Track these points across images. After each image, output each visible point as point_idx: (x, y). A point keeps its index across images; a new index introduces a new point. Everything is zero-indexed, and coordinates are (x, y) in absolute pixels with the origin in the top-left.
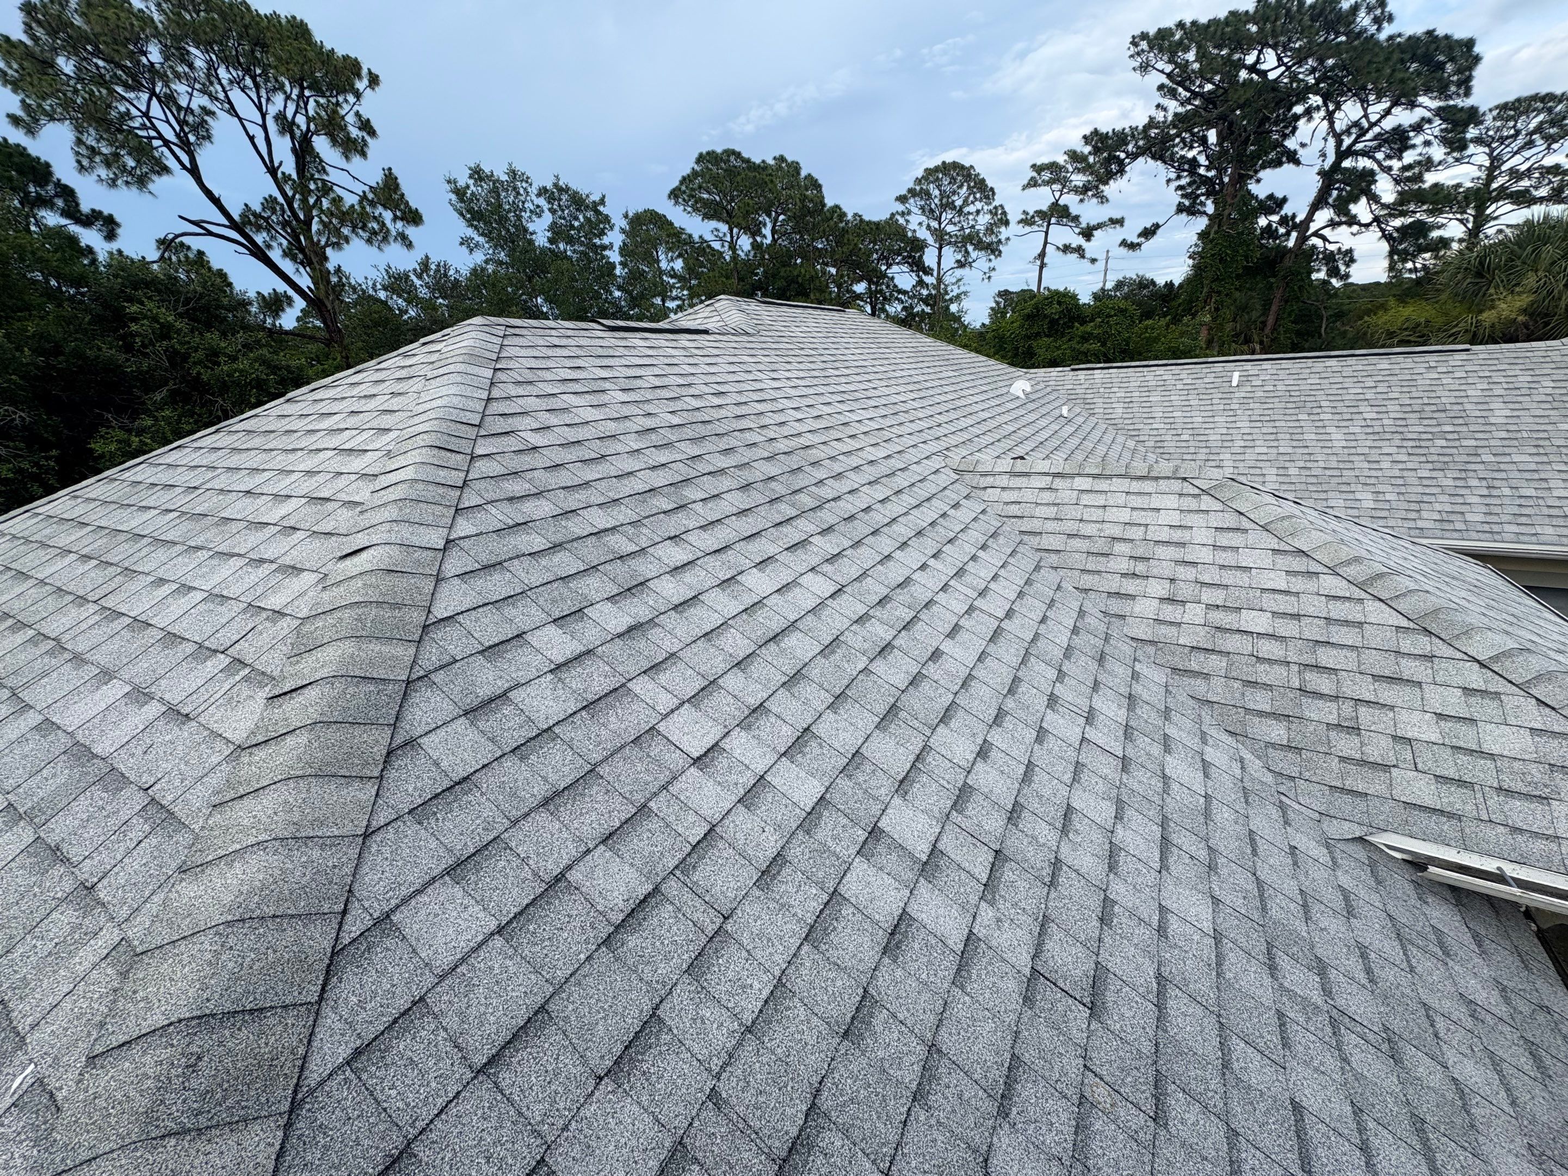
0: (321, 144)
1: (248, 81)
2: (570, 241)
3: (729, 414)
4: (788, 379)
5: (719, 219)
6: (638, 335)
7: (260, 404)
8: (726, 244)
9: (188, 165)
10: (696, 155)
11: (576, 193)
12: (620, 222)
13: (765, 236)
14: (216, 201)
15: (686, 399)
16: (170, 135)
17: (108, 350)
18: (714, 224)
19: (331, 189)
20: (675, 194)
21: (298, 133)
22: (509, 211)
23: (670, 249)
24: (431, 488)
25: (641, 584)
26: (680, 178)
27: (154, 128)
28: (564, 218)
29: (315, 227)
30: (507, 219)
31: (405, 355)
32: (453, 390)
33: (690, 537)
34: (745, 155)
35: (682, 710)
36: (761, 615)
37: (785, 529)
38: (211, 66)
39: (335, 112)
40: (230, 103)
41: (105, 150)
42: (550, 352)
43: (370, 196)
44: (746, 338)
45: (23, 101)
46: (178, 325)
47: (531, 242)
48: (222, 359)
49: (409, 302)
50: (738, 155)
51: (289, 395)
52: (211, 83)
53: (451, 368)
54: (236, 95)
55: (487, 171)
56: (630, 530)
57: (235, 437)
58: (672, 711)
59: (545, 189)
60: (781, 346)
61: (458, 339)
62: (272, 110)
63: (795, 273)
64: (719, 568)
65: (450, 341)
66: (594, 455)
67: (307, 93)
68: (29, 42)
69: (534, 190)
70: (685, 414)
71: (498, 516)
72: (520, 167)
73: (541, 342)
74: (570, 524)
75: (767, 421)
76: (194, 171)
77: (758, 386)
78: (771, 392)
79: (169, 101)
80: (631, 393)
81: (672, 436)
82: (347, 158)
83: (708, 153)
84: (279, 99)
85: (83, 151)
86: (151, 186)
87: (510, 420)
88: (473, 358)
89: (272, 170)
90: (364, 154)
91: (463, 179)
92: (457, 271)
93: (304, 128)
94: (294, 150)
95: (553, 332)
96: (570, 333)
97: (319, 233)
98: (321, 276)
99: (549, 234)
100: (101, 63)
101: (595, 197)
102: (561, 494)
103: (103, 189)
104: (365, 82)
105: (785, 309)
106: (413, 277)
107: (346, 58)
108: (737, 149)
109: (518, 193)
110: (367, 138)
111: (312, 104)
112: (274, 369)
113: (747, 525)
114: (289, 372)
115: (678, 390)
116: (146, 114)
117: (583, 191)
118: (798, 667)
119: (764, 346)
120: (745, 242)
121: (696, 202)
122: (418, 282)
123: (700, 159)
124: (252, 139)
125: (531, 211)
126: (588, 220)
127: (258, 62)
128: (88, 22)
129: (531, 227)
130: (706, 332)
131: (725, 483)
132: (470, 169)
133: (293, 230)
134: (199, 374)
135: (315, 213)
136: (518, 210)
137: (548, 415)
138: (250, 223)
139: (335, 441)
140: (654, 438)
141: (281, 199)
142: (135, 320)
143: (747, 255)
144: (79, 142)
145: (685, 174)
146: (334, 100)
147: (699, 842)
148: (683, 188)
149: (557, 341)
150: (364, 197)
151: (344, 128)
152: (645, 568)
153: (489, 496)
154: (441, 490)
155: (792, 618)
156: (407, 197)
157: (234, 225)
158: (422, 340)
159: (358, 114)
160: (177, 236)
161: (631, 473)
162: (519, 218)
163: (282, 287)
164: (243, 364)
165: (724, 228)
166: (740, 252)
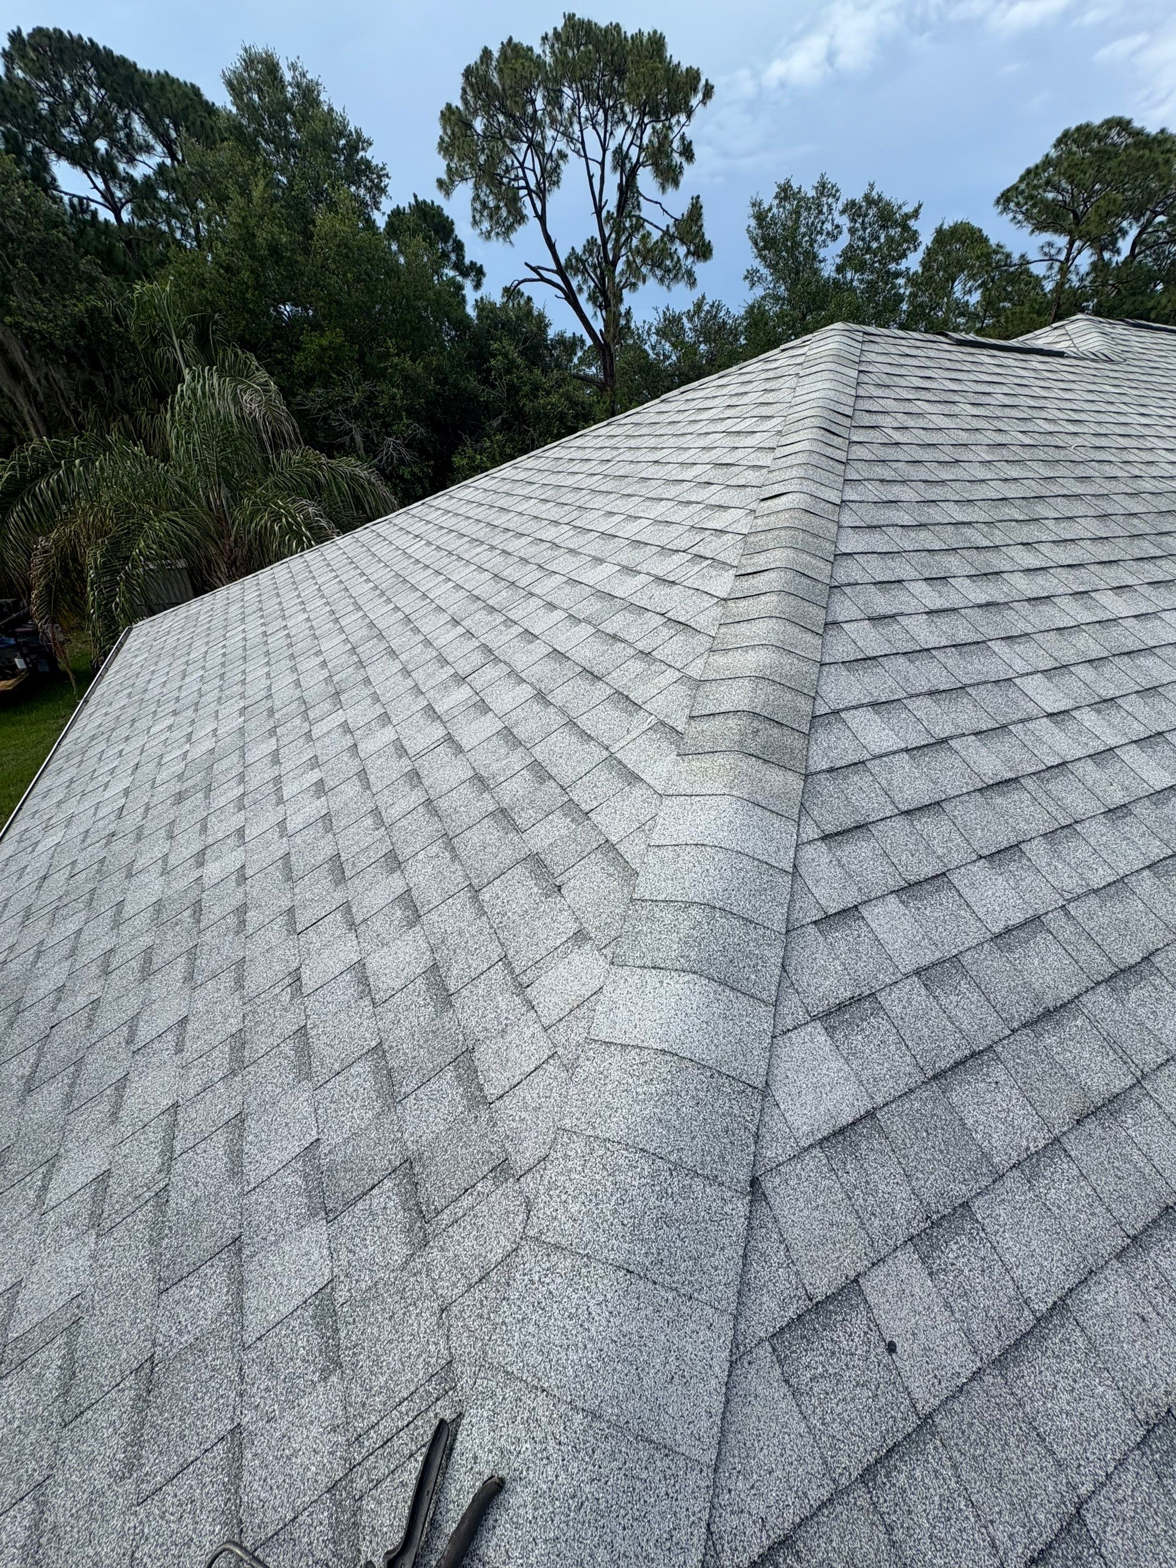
0: (644, 176)
1: (600, 117)
2: (861, 267)
5: (1058, 230)
8: (1057, 265)
9: (540, 212)
11: (888, 205)
12: (926, 239)
13: (1118, 252)
14: (552, 247)
16: (533, 184)
18: (1047, 237)
19: (642, 226)
20: (1006, 197)
21: (628, 166)
22: (804, 235)
23: (972, 277)
26: (1023, 172)
27: (524, 178)
28: (863, 239)
29: (620, 266)
30: (800, 244)
34: (1138, 124)
38: (576, 103)
39: (666, 137)
40: (582, 143)
41: (491, 204)
43: (673, 230)
45: (448, 165)
47: (816, 272)
48: (541, 393)
49: (675, 346)
50: (1125, 125)
52: (571, 124)
54: (588, 132)
55: (795, 187)
59: (853, 203)
62: (613, 145)
67: (646, 120)
68: (462, 108)
69: (839, 206)
72: (831, 179)
76: (542, 218)
79: (536, 147)
82: (664, 189)
83: (1079, 129)
84: (620, 130)
85: (478, 206)
89: (598, 210)
90: (677, 183)
91: (769, 200)
92: (728, 313)
93: (634, 160)
94: (620, 186)
97: (622, 273)
98: (612, 320)
99: (838, 261)
100: (502, 118)
101: (908, 209)
104: (700, 96)
106: (685, 320)
107: (689, 71)
109: (821, 212)
110: (685, 164)
111: (647, 131)
112: (574, 404)
116: (521, 165)
117: (897, 201)
120: (1085, 260)
121: (1034, 206)
122: (687, 325)
124: (591, 178)
125: (828, 233)
126: (890, 239)
127: (613, 94)
129: (822, 253)
132: (779, 186)
133: (602, 273)
135: (623, 251)
136: (814, 233)
138: (571, 267)
141: (599, 240)
143: (1082, 280)
144: (477, 198)
145: (1033, 164)
146: (667, 123)
148: (1021, 187)
150: (666, 233)
151: (668, 155)
156: (705, 228)
157: (559, 269)
159: (683, 137)
160: (519, 283)
162: (812, 241)
163: (581, 331)
165: (1062, 241)
166: (1072, 276)
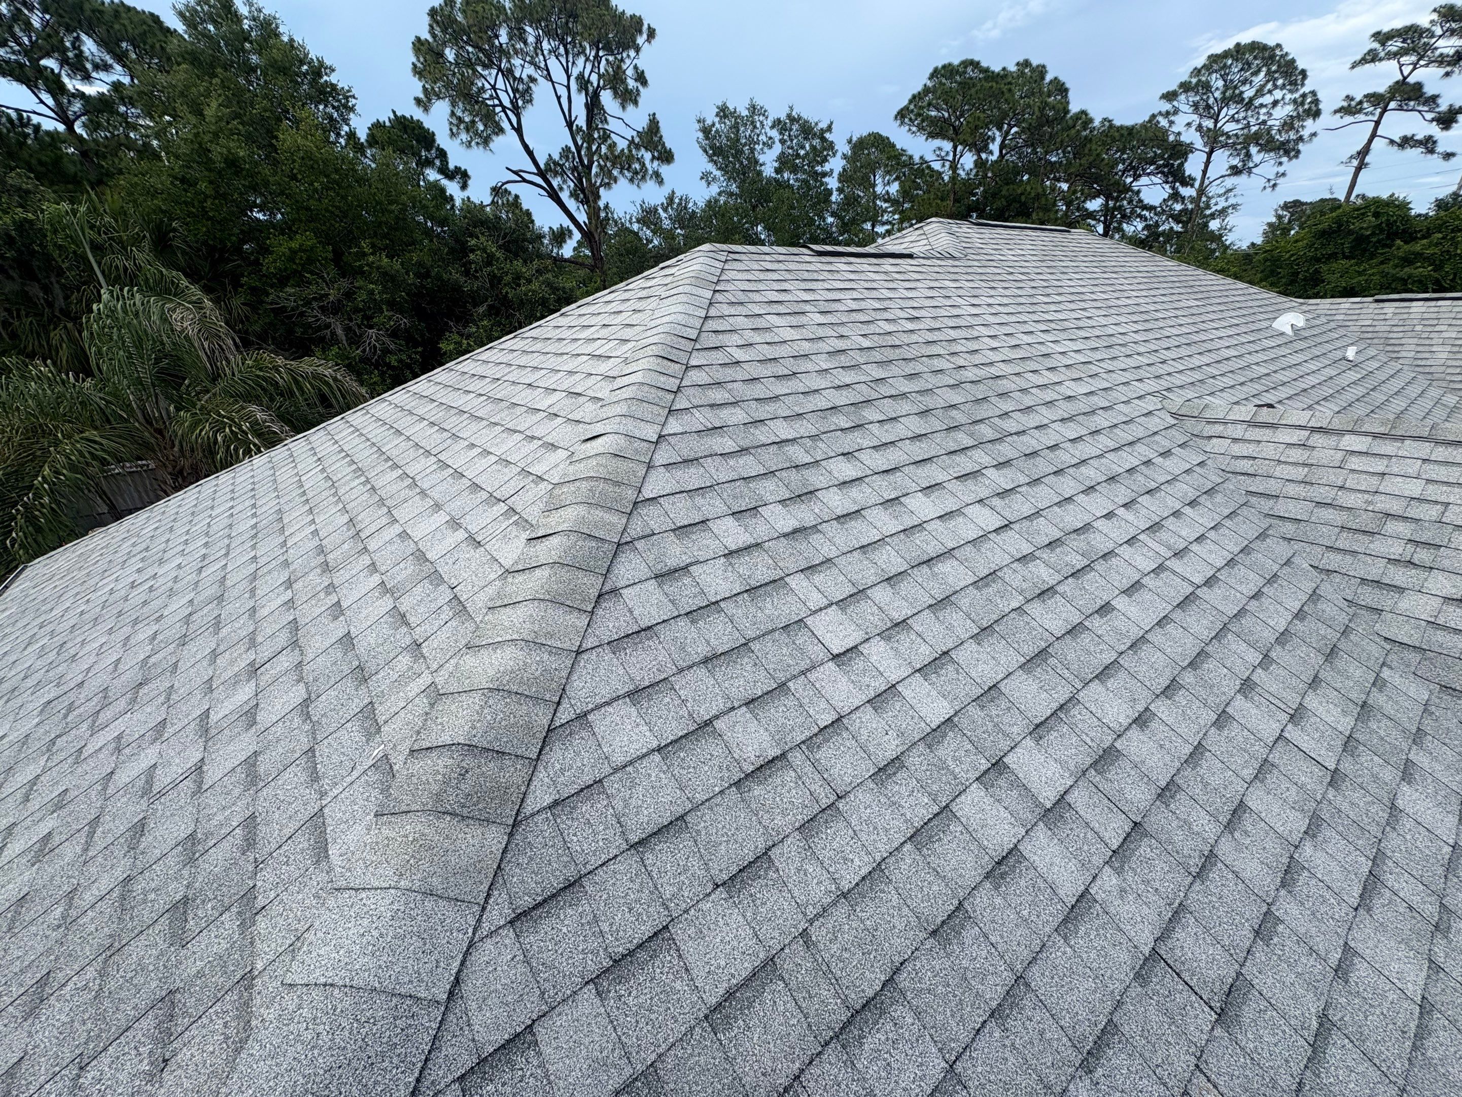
0: (607, 98)
1: (562, 50)
2: (794, 170)
3: (920, 340)
4: (989, 305)
5: (944, 137)
6: (843, 259)
7: (543, 317)
8: (947, 164)
9: (516, 125)
10: (931, 70)
11: (806, 122)
12: (843, 148)
13: (991, 153)
14: (530, 153)
15: (879, 323)
16: (507, 103)
17: (455, 275)
18: (938, 142)
19: (609, 136)
20: (902, 115)
21: (591, 89)
22: (745, 144)
23: (888, 173)
24: (653, 390)
25: (811, 492)
26: (910, 97)
27: (498, 98)
28: (792, 148)
29: (595, 170)
30: (742, 152)
31: (647, 278)
32: (680, 308)
33: (861, 455)
34: (984, 64)
35: (829, 610)
36: (918, 538)
37: (957, 458)
38: (538, 40)
39: (619, 67)
40: (548, 70)
41: (467, 119)
42: (762, 276)
43: (637, 140)
44: (951, 262)
45: (424, 86)
46: (498, 254)
47: (760, 173)
48: (523, 281)
49: (654, 232)
50: (975, 64)
51: (563, 311)
52: (537, 55)
53: (680, 289)
54: (553, 63)
55: (731, 108)
56: (808, 442)
57: (526, 342)
58: (821, 609)
59: (779, 121)
60: (988, 270)
61: (689, 263)
62: (575, 72)
63: (1019, 192)
64: (885, 488)
65: (683, 266)
66: (786, 372)
67: (601, 53)
68: (430, 40)
69: (769, 122)
70: (876, 338)
71: (701, 419)
72: (759, 102)
73: (756, 267)
74: (757, 432)
75: (959, 348)
76: (519, 130)
77: (955, 312)
78: (969, 318)
79: (508, 74)
80: (829, 315)
81: (860, 358)
82: (624, 107)
83: (944, 67)
84: (581, 60)
85: (455, 121)
86: (491, 145)
87: (720, 337)
88: (698, 280)
89: (570, 124)
90: (636, 103)
91: (711, 117)
92: (695, 204)
93: (595, 85)
94: (587, 105)
95: (767, 258)
96: (782, 258)
97: (597, 175)
98: (594, 212)
99: (776, 165)
100: (470, 49)
101: (823, 125)
102: (754, 404)
103: (463, 149)
104: (645, 36)
105: (999, 230)
106: (660, 211)
107: (633, 17)
108: (976, 59)
109: (755, 127)
110: (640, 88)
111: (603, 62)
112: (554, 289)
113: (919, 450)
114: (565, 292)
115: (873, 313)
116: (494, 87)
117: (813, 120)
118: (948, 593)
119: (970, 270)
120: (968, 160)
121: (923, 121)
122: (663, 215)
123: (935, 74)
124: (559, 98)
125: (764, 144)
126: (813, 148)
127: (568, 31)
128: (466, 17)
129: (762, 158)
130: (910, 256)
131: (905, 407)
132: (718, 107)
133: (579, 174)
134: (507, 293)
135: (595, 158)
136: (752, 142)
137: (752, 333)
138: (551, 170)
139: (590, 348)
140: (843, 360)
141: (573, 149)
142: (473, 251)
143: (968, 174)
144: (453, 114)
145: (915, 92)
146: (619, 57)
147: (825, 727)
148: (912, 107)
149: (769, 266)
150: (632, 142)
151: (624, 81)
152: (816, 478)
153: (696, 402)
154: (661, 393)
155: (951, 545)
156: (665, 139)
157: (541, 173)
158: (661, 265)
159: (636, 67)
160: (504, 184)
161: (817, 391)
162: (752, 150)
163: (567, 222)
164: (535, 286)
165: (947, 146)
166: (961, 172)
